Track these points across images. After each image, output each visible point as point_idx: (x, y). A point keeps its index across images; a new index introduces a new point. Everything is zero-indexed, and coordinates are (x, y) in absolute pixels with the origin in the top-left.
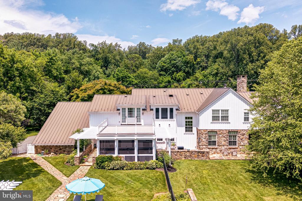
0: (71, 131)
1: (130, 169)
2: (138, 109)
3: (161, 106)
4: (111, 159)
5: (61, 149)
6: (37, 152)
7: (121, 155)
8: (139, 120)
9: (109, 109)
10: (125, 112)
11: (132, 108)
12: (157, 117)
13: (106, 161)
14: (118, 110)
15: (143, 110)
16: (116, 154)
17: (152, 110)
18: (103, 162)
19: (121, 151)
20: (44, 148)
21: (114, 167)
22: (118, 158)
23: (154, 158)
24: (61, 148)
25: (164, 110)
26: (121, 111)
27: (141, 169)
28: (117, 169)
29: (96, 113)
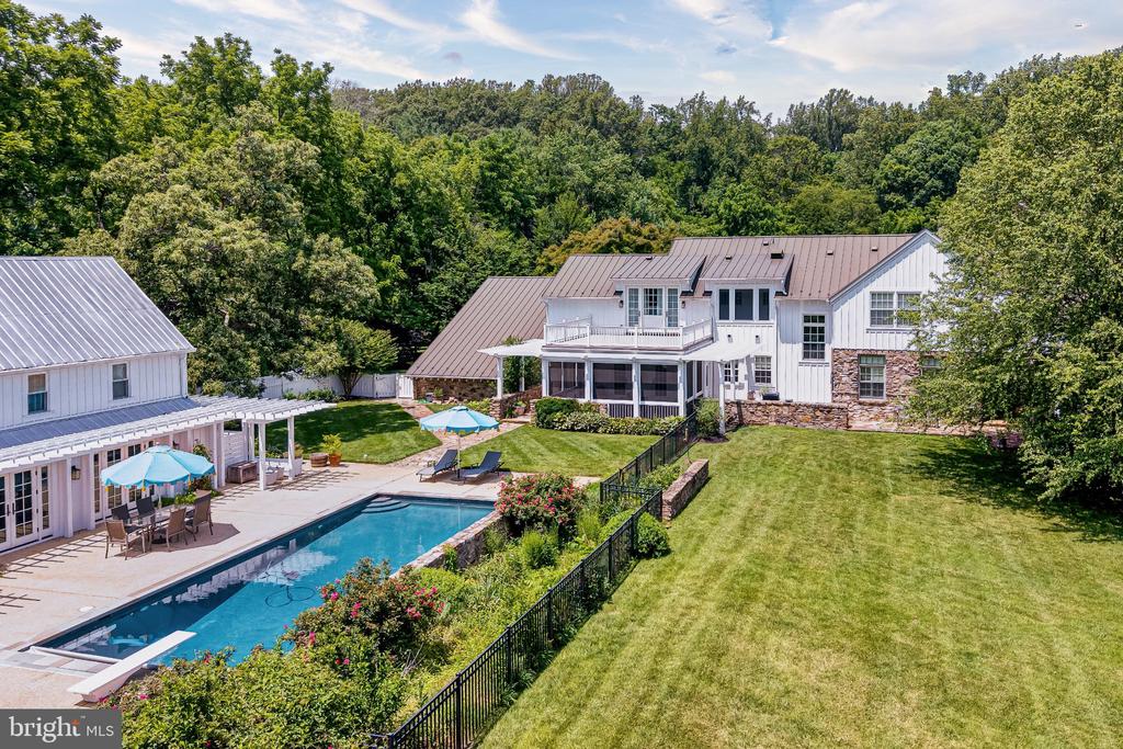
0: (497, 339)
1: (615, 433)
2: (672, 291)
3: (734, 283)
4: (571, 407)
5: (473, 390)
6: (418, 396)
7: (600, 401)
8: (672, 321)
9: (596, 291)
10: (637, 299)
11: (656, 290)
12: (724, 315)
13: (557, 411)
14: (619, 293)
15: (685, 293)
16: (588, 397)
17: (708, 294)
18: (549, 412)
19: (600, 389)
20: (435, 383)
21: (573, 425)
22: (589, 407)
23: (682, 414)
24: (476, 386)
25: (743, 297)
26: (625, 297)
27: (639, 434)
28: (582, 430)
29: (562, 301)
